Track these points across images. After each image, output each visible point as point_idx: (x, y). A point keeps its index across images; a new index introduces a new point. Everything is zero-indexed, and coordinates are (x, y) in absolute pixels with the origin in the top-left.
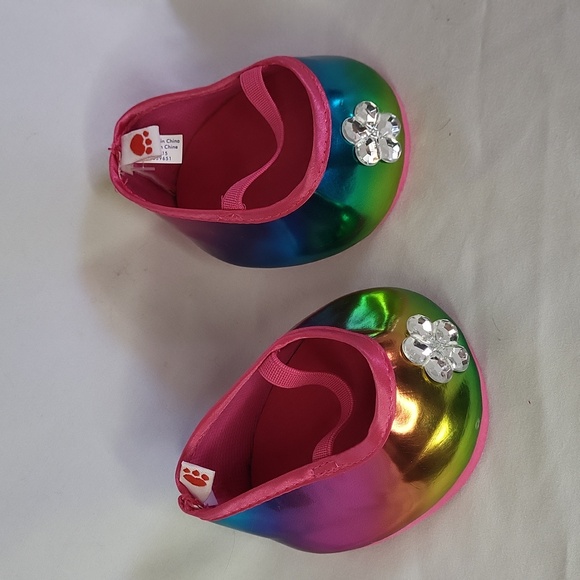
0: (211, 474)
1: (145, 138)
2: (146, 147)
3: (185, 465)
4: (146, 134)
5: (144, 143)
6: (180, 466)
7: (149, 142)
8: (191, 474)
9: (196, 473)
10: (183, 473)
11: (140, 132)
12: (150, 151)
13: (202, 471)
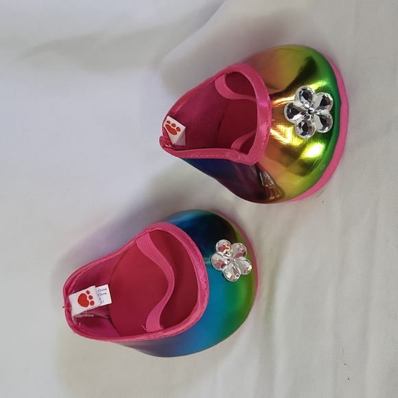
0: (183, 128)
1: (88, 296)
2: (90, 301)
3: (169, 118)
4: (88, 292)
5: (88, 299)
6: (166, 118)
7: (91, 297)
8: (170, 125)
9: (174, 125)
10: (166, 123)
11: (84, 292)
12: (92, 303)
13: (178, 124)
